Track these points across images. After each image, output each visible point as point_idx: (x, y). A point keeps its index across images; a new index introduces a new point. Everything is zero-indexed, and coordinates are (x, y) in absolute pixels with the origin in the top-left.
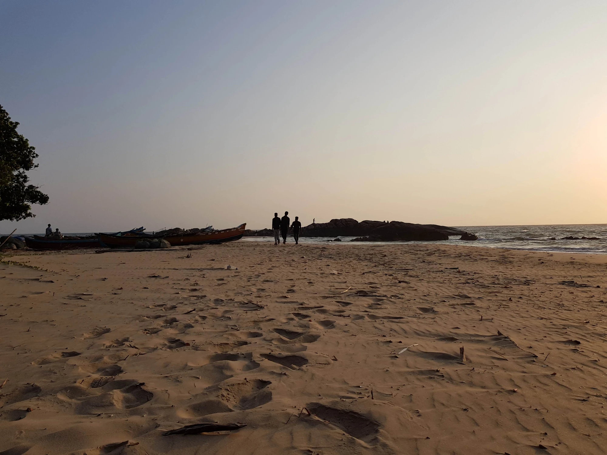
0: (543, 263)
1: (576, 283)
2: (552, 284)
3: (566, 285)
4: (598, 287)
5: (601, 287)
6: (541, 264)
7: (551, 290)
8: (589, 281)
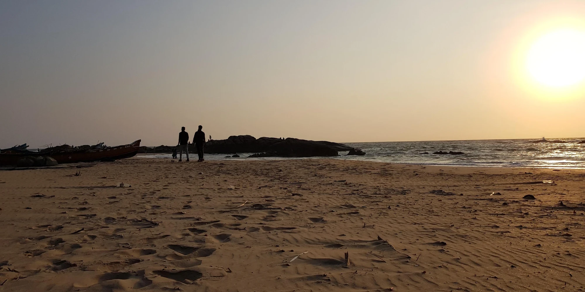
0: (417, 174)
1: (444, 192)
2: (424, 193)
3: (435, 194)
4: (462, 195)
5: (464, 195)
6: (416, 175)
7: (423, 198)
8: (454, 190)
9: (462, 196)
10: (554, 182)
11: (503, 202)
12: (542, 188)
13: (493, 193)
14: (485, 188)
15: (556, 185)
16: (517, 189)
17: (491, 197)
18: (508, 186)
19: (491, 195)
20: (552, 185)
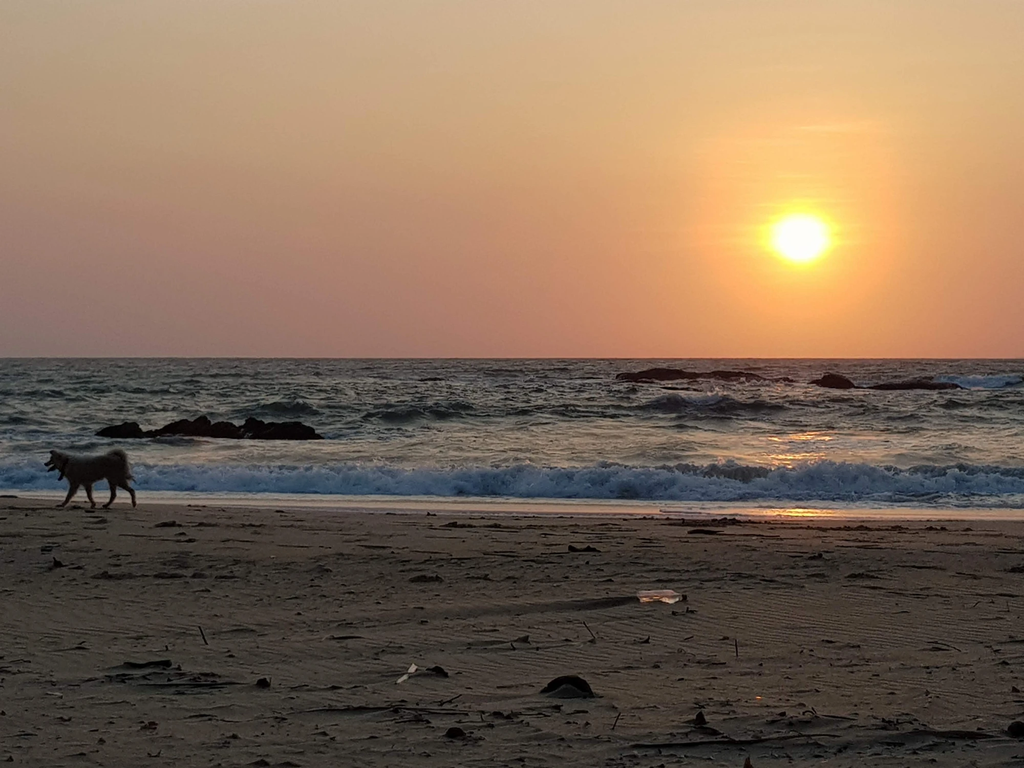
0: (58, 564)
1: (179, 668)
2: (73, 685)
3: (133, 683)
4: (263, 684)
5: (274, 683)
6: (50, 569)
7: (66, 714)
8: (231, 656)
9: (263, 694)
10: (685, 597)
11: (450, 723)
12: (632, 629)
13: (413, 669)
14: (380, 637)
15: (692, 612)
16: (525, 640)
17: (397, 695)
18: (487, 621)
19: (400, 681)
20: (674, 613)
